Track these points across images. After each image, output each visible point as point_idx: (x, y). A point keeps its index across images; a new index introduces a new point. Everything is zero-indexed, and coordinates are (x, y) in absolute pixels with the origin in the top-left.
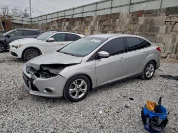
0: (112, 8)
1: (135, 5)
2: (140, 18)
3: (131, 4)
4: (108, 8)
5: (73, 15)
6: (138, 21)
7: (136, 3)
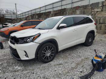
0: (62, 6)
1: (75, 3)
2: (77, 11)
3: (73, 3)
4: (59, 6)
5: (40, 11)
6: (76, 12)
7: (75, 2)
